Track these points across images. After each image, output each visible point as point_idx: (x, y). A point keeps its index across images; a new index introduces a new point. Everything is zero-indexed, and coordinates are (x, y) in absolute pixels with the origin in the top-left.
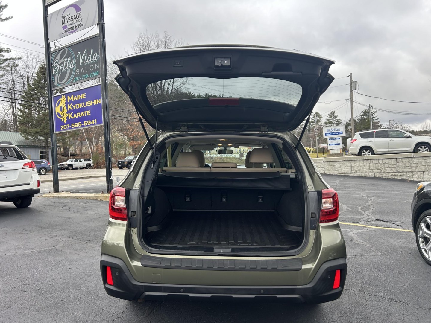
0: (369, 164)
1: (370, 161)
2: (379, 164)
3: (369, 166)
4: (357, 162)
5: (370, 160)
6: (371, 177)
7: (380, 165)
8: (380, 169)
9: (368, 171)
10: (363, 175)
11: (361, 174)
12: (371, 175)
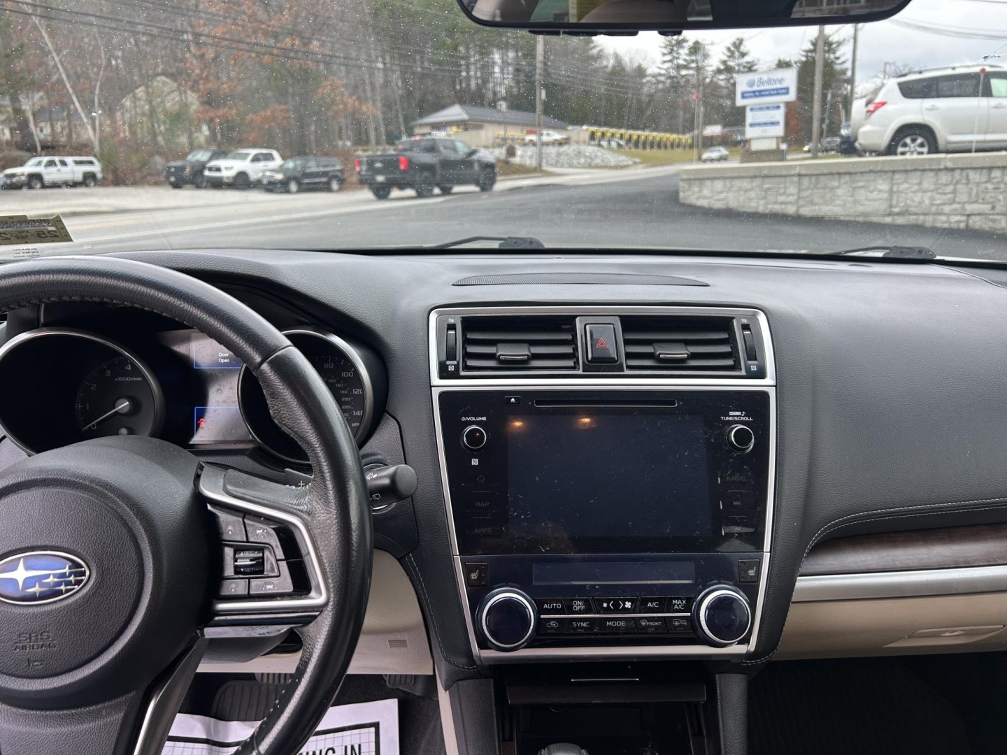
0: (957, 183)
1: (961, 175)
2: (990, 186)
3: (954, 192)
4: (914, 179)
5: (962, 169)
6: (956, 227)
7: (995, 189)
8: (991, 200)
9: (947, 209)
10: (929, 221)
11: (922, 217)
12: (956, 221)
